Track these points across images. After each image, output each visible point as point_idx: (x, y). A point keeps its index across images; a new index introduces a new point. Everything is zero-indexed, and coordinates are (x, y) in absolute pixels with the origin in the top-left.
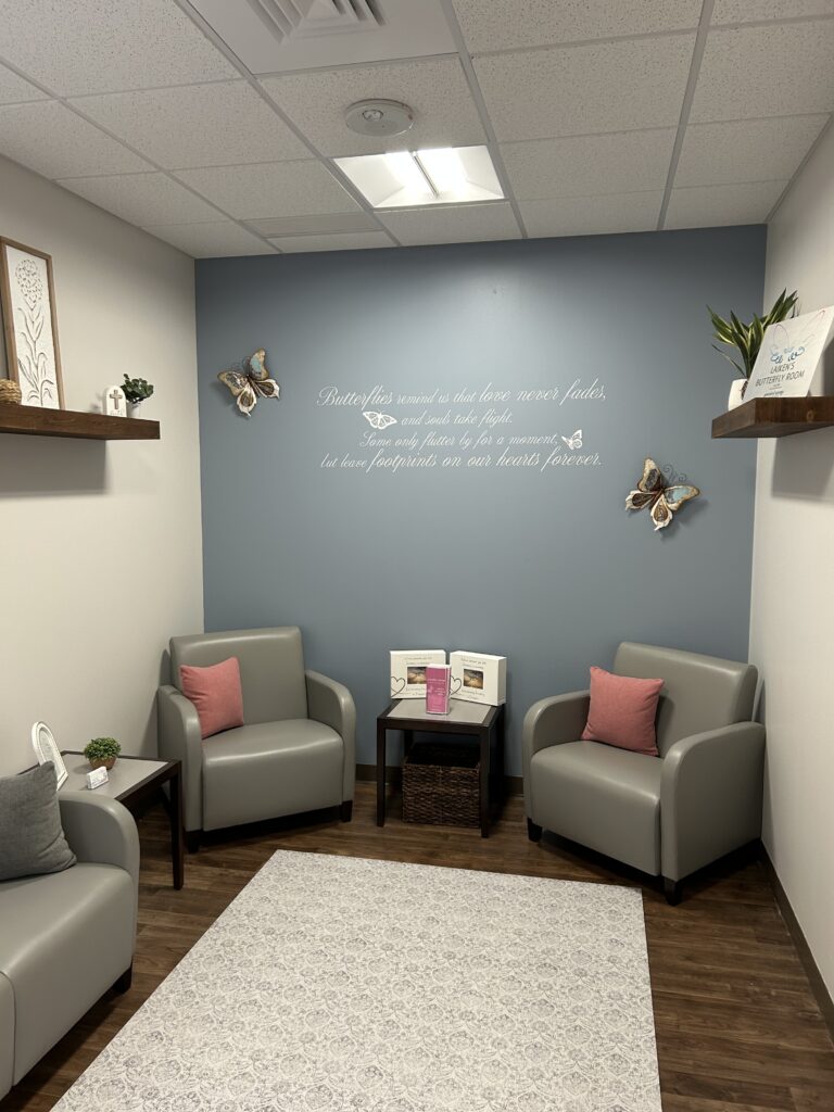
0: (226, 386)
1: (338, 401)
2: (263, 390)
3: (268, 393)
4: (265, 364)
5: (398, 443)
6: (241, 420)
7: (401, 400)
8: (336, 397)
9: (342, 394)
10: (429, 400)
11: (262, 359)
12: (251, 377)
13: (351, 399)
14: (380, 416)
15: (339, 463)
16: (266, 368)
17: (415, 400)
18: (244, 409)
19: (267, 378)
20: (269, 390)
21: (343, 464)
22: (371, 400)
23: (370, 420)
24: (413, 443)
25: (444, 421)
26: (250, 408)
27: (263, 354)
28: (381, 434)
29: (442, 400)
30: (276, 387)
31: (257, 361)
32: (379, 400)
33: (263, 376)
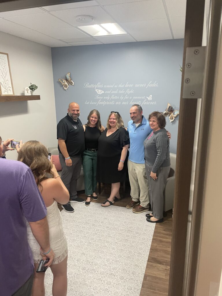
0: (60, 82)
1: (89, 87)
2: (70, 83)
3: (71, 84)
4: (70, 77)
5: (105, 98)
6: (65, 91)
7: (105, 86)
8: (88, 85)
9: (90, 84)
10: (112, 86)
11: (69, 75)
12: (67, 80)
13: (92, 86)
14: (100, 91)
15: (89, 103)
16: (70, 78)
17: (108, 86)
18: (65, 89)
19: (71, 80)
20: (71, 83)
21: (91, 103)
22: (97, 86)
23: (97, 92)
24: (108, 98)
25: (116, 92)
26: (67, 88)
27: (70, 74)
28: (100, 96)
29: (115, 86)
30: (73, 83)
31: (68, 76)
32: (99, 86)
33: (70, 80)
